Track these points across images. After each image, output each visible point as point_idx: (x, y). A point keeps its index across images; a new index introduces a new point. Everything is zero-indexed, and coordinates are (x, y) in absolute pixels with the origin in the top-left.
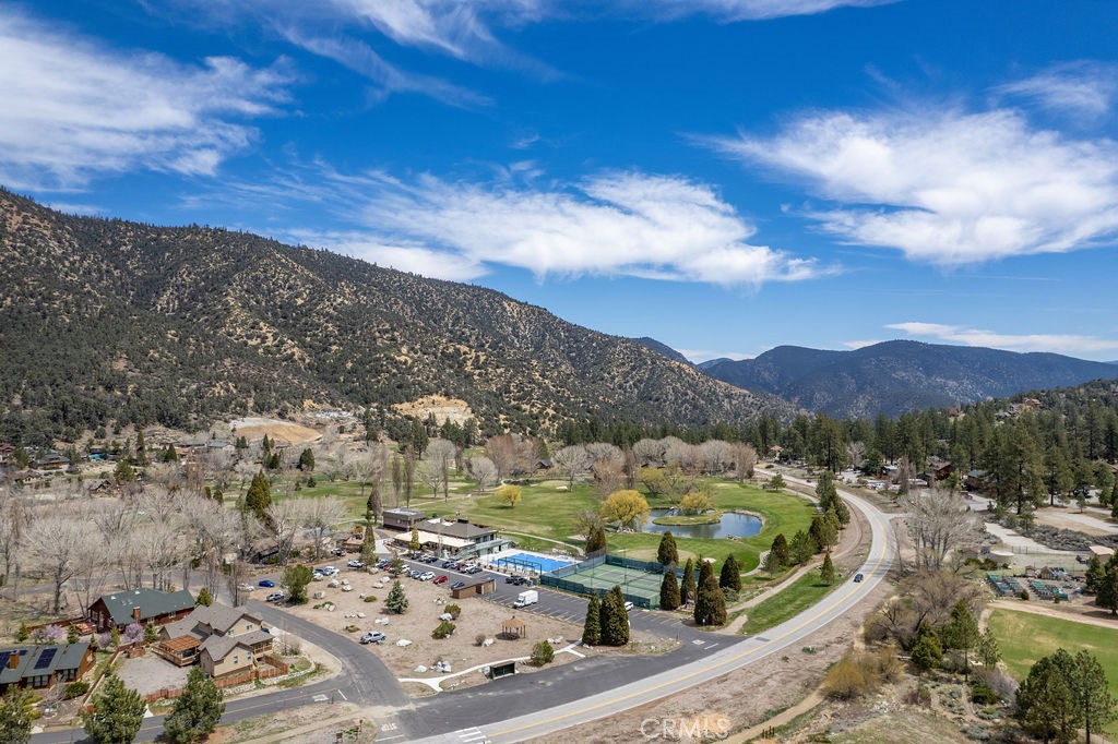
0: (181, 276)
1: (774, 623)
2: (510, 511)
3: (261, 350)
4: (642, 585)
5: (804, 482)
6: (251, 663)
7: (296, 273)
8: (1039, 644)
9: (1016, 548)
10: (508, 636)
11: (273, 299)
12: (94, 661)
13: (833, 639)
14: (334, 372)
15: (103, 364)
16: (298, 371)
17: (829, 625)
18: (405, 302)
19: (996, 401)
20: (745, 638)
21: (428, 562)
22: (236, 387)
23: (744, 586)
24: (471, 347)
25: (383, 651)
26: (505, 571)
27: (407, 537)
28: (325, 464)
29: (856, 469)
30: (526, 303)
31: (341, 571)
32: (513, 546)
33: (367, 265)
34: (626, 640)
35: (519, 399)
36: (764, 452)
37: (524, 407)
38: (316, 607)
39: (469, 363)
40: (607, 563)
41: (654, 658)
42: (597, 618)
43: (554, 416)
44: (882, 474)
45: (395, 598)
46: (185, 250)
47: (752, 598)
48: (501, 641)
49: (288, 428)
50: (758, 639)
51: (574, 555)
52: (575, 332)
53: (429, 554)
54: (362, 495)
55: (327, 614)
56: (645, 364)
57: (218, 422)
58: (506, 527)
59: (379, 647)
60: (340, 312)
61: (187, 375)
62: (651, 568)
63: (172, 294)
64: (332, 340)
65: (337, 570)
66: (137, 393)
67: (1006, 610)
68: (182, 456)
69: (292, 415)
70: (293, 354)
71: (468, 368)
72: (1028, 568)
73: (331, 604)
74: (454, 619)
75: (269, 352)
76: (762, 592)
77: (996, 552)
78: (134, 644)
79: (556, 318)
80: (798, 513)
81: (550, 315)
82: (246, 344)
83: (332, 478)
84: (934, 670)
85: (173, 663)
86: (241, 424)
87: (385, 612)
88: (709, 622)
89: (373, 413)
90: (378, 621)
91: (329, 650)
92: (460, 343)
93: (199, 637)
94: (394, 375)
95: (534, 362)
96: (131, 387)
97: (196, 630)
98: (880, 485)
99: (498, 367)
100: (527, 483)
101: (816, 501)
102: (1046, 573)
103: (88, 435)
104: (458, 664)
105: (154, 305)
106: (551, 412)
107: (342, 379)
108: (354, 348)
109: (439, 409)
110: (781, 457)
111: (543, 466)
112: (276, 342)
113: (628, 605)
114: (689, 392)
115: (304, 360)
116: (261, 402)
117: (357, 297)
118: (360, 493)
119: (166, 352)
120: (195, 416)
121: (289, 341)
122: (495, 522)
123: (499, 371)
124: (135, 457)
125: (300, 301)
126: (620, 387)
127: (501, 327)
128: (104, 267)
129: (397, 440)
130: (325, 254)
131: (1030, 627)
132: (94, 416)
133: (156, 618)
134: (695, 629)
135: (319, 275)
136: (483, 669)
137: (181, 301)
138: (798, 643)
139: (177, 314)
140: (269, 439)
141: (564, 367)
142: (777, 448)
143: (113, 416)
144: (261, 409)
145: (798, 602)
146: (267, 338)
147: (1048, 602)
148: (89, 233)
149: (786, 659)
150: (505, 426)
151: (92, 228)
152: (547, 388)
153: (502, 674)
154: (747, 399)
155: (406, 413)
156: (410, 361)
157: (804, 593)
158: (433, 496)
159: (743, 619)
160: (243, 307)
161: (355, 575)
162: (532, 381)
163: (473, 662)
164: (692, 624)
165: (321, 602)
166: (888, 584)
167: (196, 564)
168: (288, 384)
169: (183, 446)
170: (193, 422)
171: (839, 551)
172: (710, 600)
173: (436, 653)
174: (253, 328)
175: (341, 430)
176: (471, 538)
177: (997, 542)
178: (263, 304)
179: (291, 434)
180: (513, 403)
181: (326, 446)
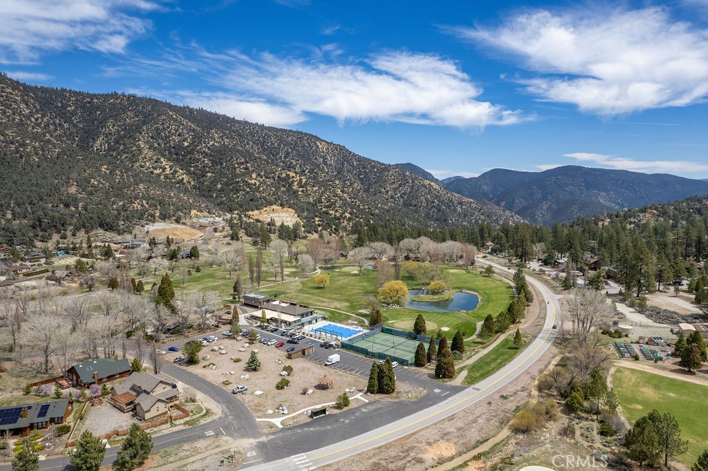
0: (108, 128)
1: (484, 376)
2: (322, 290)
3: (162, 177)
4: (403, 348)
5: (506, 269)
6: (167, 410)
7: (183, 124)
8: (643, 393)
9: (635, 323)
10: (322, 387)
11: (169, 142)
12: (72, 409)
13: (519, 388)
14: (209, 191)
15: (62, 189)
16: (186, 190)
17: (517, 379)
18: (254, 143)
19: (629, 210)
20: (465, 388)
21: (272, 331)
22: (147, 203)
23: (466, 348)
24: (296, 173)
25: (246, 398)
26: (320, 338)
27: (258, 313)
28: (206, 254)
29: (539, 260)
30: (332, 143)
31: (219, 339)
32: (324, 319)
33: (229, 118)
34: (393, 390)
35: (328, 207)
36: (481, 245)
37: (331, 212)
38: (204, 367)
39: (295, 184)
40: (382, 331)
41: (411, 402)
42: (376, 378)
43: (349, 218)
44: (555, 265)
45: (252, 362)
46: (110, 110)
47: (471, 357)
48: (317, 390)
49: (182, 229)
50: (473, 388)
51: (361, 324)
52: (363, 162)
53: (273, 326)
54: (229, 279)
55: (211, 371)
56: (408, 182)
57: (137, 227)
58: (320, 304)
59: (244, 396)
60: (212, 151)
61: (116, 196)
62: (410, 336)
63: (103, 139)
64: (207, 169)
65: (216, 339)
66: (85, 208)
67: (625, 368)
68: (116, 251)
69: (184, 221)
70: (183, 179)
71: (295, 187)
72: (641, 338)
73: (214, 365)
74: (289, 375)
75: (167, 178)
76: (477, 352)
77: (621, 326)
78: (96, 397)
79: (350, 152)
80: (501, 293)
81: (347, 150)
82: (152, 173)
83: (211, 265)
84: (579, 412)
85: (119, 409)
86: (151, 227)
87: (247, 370)
88: (444, 377)
89: (235, 218)
90: (242, 377)
91: (213, 398)
92: (290, 171)
93: (135, 394)
94: (248, 192)
95: (337, 182)
96: (81, 205)
97: (133, 388)
98: (554, 273)
99: (314, 186)
100: (333, 268)
101: (513, 284)
102: (651, 341)
103: (56, 237)
104: (292, 409)
105: (92, 147)
106: (348, 215)
107: (215, 195)
108: (222, 174)
109: (277, 215)
110: (492, 250)
111: (342, 255)
112: (172, 171)
113: (395, 364)
114: (436, 201)
115: (190, 183)
116: (164, 213)
117: (223, 140)
118: (228, 276)
119: (102, 180)
120: (122, 223)
121: (180, 171)
122: (313, 299)
123: (314, 189)
124: (86, 253)
125: (186, 144)
126: (392, 197)
127: (316, 159)
128: (58, 121)
129: (251, 236)
130: (201, 111)
131: (638, 380)
132: (58, 225)
133: (108, 377)
134: (435, 380)
135: (198, 126)
136: (307, 411)
137: (109, 144)
138: (498, 392)
139: (107, 153)
140: (170, 237)
141: (356, 184)
142: (490, 243)
143: (71, 224)
144: (164, 217)
145: (499, 361)
146: (166, 168)
147: (651, 361)
148: (47, 99)
149: (490, 403)
150: (319, 225)
151: (48, 95)
152: (345, 199)
153: (318, 415)
154: (472, 205)
155: (256, 218)
156: (258, 184)
157: (503, 354)
158: (274, 279)
159: (465, 373)
160: (150, 148)
161: (227, 342)
162: (336, 195)
163: (301, 406)
164: (433, 378)
165: (208, 363)
166: (554, 348)
167: (129, 334)
168: (181, 200)
169: (116, 244)
170: (122, 227)
171: (525, 323)
172: (445, 364)
173: (278, 400)
174: (156, 162)
175: (215, 230)
176: (298, 315)
177: (622, 317)
178: (163, 146)
179: (183, 234)
180: (324, 209)
181: (206, 242)
